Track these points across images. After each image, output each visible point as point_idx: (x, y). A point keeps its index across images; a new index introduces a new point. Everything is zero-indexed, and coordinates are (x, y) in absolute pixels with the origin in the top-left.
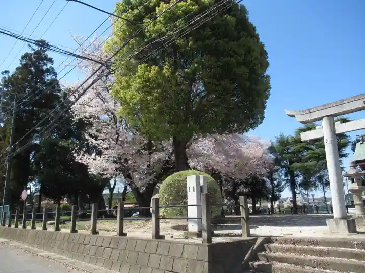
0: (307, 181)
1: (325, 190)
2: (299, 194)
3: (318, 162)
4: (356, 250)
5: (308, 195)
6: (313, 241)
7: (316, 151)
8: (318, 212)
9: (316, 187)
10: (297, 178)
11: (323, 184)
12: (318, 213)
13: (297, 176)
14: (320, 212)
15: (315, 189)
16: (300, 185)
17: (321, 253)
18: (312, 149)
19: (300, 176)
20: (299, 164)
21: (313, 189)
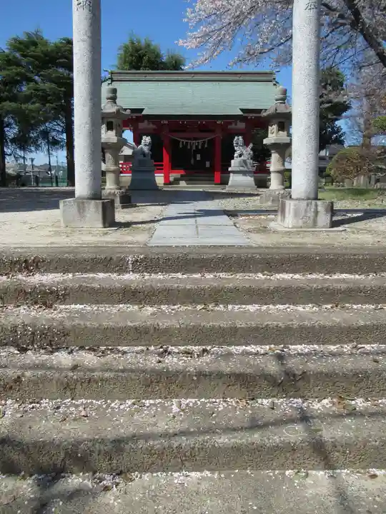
0: (24, 135)
1: (50, 151)
2: (10, 155)
3: (44, 105)
4: (131, 277)
5: (24, 158)
6: (26, 261)
7: (41, 86)
8: (37, 184)
9: (38, 147)
10: (8, 129)
11: (48, 143)
12: (37, 186)
13: (9, 125)
14: (40, 185)
15: (37, 149)
16: (13, 141)
17: (46, 297)
18: (36, 83)
19: (14, 126)
20: (13, 105)
21: (33, 149)
